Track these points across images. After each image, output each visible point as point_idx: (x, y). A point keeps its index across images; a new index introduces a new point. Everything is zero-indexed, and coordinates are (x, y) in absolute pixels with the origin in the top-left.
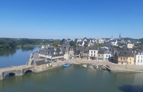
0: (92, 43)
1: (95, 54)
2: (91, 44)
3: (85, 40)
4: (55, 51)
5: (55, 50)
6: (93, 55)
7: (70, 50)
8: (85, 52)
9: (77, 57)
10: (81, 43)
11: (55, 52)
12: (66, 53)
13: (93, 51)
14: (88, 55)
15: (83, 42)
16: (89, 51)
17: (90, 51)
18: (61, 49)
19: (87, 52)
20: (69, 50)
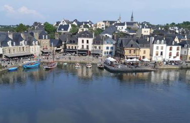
0: (84, 27)
1: (88, 46)
2: (83, 30)
3: (74, 23)
4: (10, 39)
5: (10, 36)
6: (85, 47)
7: (42, 39)
8: (71, 42)
9: (57, 51)
10: (66, 27)
11: (10, 42)
12: (34, 44)
13: (85, 40)
14: (75, 47)
16: (77, 39)
17: (80, 40)
18: (22, 35)
19: (74, 42)
20: (40, 38)
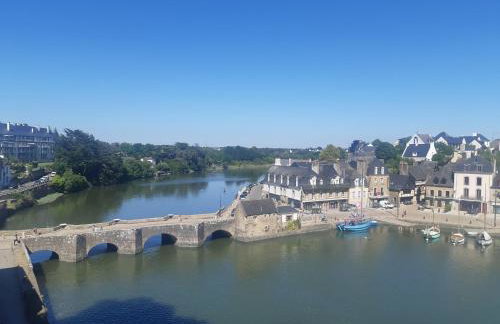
0: (467, 149)
1: (479, 192)
2: (464, 154)
3: (441, 140)
4: (314, 174)
5: (315, 169)
6: (472, 194)
7: (373, 174)
8: (436, 182)
10: (422, 150)
11: (315, 178)
12: (356, 184)
13: (473, 178)
14: (448, 193)
15: (432, 145)
16: (453, 178)
17: (459, 178)
18: (336, 167)
19: (444, 181)
20: (370, 172)
